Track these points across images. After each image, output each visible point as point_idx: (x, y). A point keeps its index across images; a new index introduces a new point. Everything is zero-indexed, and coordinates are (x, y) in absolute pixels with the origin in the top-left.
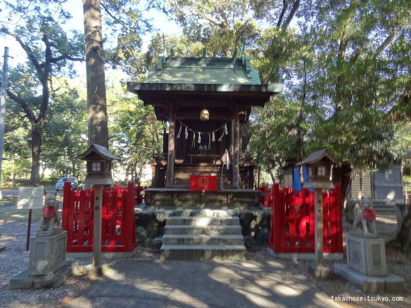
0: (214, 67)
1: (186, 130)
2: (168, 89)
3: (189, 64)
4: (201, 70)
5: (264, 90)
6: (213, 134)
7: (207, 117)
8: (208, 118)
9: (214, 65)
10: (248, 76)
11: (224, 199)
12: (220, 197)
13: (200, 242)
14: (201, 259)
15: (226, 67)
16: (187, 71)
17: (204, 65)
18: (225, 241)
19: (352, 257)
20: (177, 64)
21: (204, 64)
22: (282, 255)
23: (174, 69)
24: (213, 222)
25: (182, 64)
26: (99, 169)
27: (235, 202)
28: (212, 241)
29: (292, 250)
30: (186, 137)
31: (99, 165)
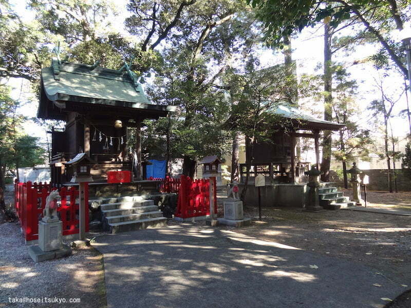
0: (106, 77)
1: (100, 134)
2: (94, 102)
3: (83, 72)
4: (95, 79)
5: (164, 110)
6: (122, 138)
7: (120, 125)
8: (122, 126)
9: (105, 75)
10: (137, 90)
11: (134, 188)
12: (132, 187)
13: (135, 218)
14: (140, 229)
15: (116, 79)
16: (82, 78)
17: (96, 74)
18: (151, 216)
19: (227, 213)
20: (70, 69)
21: (96, 72)
22: (187, 220)
23: (69, 74)
24: (136, 205)
25: (76, 70)
26: (85, 171)
27: (142, 190)
28: (142, 217)
29: (192, 216)
30: (100, 140)
31: (85, 167)
